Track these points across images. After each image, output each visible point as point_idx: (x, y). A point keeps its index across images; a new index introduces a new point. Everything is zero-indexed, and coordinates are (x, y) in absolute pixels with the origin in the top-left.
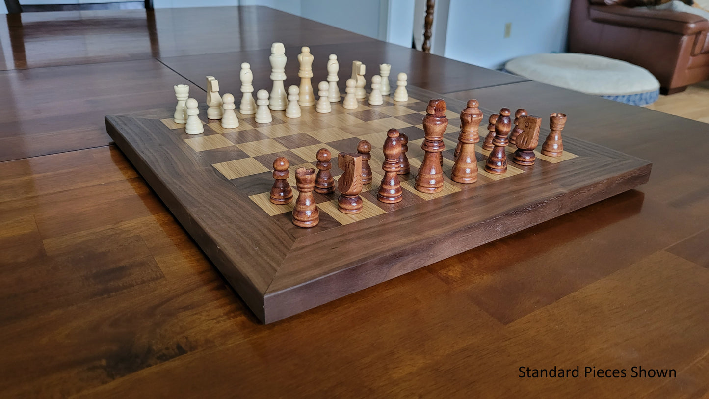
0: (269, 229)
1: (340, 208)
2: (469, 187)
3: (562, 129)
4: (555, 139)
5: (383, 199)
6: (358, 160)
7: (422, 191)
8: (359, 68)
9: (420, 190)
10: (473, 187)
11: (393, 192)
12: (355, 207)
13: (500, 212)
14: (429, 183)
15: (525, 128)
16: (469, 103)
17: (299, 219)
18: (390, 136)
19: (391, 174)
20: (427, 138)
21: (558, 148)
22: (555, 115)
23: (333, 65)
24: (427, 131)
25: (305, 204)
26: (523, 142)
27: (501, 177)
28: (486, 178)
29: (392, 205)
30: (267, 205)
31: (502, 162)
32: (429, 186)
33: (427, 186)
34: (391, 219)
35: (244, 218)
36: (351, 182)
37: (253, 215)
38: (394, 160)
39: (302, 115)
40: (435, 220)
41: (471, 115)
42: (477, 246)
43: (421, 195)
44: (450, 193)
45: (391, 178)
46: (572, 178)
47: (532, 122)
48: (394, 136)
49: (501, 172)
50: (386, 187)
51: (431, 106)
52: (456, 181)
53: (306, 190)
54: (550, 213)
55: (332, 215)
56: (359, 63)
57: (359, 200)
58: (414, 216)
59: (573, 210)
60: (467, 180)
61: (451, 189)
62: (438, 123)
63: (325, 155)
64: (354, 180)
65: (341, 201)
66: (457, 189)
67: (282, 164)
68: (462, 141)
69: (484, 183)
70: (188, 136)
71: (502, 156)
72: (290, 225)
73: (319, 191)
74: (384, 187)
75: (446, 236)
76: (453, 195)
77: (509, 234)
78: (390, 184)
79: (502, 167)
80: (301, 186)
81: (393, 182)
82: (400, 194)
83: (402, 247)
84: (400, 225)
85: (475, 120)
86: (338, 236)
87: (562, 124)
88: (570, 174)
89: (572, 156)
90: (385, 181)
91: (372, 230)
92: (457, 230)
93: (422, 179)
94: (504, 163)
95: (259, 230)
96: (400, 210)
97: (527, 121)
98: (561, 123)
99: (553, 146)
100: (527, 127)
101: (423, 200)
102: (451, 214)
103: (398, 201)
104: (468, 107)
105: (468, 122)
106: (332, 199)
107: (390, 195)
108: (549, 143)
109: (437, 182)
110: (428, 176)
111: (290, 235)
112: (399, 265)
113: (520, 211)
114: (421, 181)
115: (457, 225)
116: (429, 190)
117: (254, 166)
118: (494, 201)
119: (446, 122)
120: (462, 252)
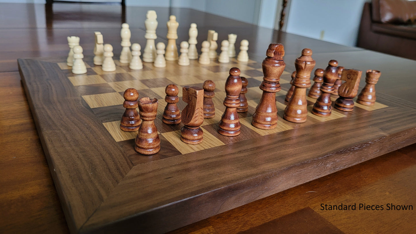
0: (110, 154)
1: (182, 138)
2: (299, 126)
3: (376, 83)
4: (370, 91)
5: (223, 132)
6: (200, 94)
7: (259, 127)
8: (212, 35)
9: (256, 126)
10: (303, 126)
11: (232, 126)
12: (196, 138)
13: (331, 150)
14: (265, 120)
15: (347, 80)
16: (303, 51)
17: (140, 146)
18: (232, 74)
19: (231, 110)
20: (266, 79)
21: (372, 98)
22: (370, 71)
23: (194, 31)
24: (266, 72)
25: (147, 133)
26: (345, 91)
27: (326, 119)
28: (313, 120)
29: (230, 138)
30: (117, 132)
31: (328, 106)
32: (265, 123)
33: (263, 123)
34: (230, 151)
35: (90, 142)
36: (193, 114)
37: (101, 139)
38: (235, 97)
39: (166, 66)
40: (270, 154)
41: (306, 62)
42: (308, 181)
43: (257, 130)
44: (283, 131)
45: (231, 113)
46: (388, 124)
47: (354, 75)
48: (235, 74)
49: (326, 115)
50: (226, 121)
51: (271, 49)
52: (288, 120)
53: (147, 119)
54: (372, 153)
55: (173, 144)
56: (212, 32)
57: (200, 132)
58: (250, 149)
59: (390, 152)
60: (298, 120)
61: (283, 127)
62: (277, 65)
63: (173, 90)
64: (196, 112)
65: (183, 132)
66: (288, 127)
67: (132, 94)
68: (295, 84)
69: (312, 123)
70: (73, 75)
71: (329, 101)
72: (133, 152)
73: (166, 122)
74: (224, 121)
75: (282, 171)
76: (285, 133)
77: (337, 171)
78: (229, 119)
79: (328, 111)
80: (143, 114)
81: (232, 117)
82: (238, 128)
83: (238, 180)
84: (237, 157)
85: (309, 67)
86: (175, 165)
87: (377, 79)
88: (385, 120)
89: (383, 106)
90: (225, 116)
91: (210, 161)
92: (292, 166)
93: (259, 116)
94: (329, 108)
95: (101, 155)
96: (238, 143)
97: (349, 73)
98: (375, 78)
99: (367, 96)
100: (349, 78)
101: (259, 135)
102: (285, 149)
103: (236, 135)
104: (303, 55)
105: (302, 68)
106: (177, 130)
107: (229, 129)
108: (365, 94)
109: (272, 120)
110: (264, 114)
111: (129, 161)
112: (234, 198)
113: (349, 150)
114: (258, 118)
115: (290, 160)
116: (265, 126)
117: (117, 99)
118: (324, 140)
119: (283, 65)
120: (295, 186)
